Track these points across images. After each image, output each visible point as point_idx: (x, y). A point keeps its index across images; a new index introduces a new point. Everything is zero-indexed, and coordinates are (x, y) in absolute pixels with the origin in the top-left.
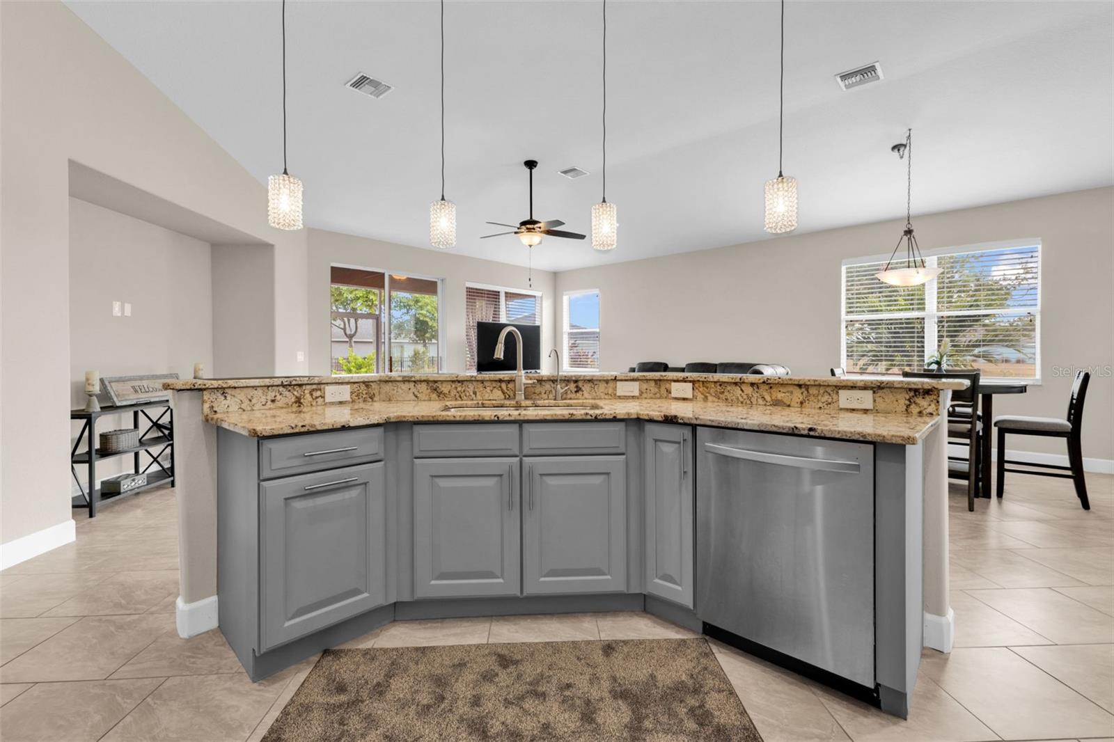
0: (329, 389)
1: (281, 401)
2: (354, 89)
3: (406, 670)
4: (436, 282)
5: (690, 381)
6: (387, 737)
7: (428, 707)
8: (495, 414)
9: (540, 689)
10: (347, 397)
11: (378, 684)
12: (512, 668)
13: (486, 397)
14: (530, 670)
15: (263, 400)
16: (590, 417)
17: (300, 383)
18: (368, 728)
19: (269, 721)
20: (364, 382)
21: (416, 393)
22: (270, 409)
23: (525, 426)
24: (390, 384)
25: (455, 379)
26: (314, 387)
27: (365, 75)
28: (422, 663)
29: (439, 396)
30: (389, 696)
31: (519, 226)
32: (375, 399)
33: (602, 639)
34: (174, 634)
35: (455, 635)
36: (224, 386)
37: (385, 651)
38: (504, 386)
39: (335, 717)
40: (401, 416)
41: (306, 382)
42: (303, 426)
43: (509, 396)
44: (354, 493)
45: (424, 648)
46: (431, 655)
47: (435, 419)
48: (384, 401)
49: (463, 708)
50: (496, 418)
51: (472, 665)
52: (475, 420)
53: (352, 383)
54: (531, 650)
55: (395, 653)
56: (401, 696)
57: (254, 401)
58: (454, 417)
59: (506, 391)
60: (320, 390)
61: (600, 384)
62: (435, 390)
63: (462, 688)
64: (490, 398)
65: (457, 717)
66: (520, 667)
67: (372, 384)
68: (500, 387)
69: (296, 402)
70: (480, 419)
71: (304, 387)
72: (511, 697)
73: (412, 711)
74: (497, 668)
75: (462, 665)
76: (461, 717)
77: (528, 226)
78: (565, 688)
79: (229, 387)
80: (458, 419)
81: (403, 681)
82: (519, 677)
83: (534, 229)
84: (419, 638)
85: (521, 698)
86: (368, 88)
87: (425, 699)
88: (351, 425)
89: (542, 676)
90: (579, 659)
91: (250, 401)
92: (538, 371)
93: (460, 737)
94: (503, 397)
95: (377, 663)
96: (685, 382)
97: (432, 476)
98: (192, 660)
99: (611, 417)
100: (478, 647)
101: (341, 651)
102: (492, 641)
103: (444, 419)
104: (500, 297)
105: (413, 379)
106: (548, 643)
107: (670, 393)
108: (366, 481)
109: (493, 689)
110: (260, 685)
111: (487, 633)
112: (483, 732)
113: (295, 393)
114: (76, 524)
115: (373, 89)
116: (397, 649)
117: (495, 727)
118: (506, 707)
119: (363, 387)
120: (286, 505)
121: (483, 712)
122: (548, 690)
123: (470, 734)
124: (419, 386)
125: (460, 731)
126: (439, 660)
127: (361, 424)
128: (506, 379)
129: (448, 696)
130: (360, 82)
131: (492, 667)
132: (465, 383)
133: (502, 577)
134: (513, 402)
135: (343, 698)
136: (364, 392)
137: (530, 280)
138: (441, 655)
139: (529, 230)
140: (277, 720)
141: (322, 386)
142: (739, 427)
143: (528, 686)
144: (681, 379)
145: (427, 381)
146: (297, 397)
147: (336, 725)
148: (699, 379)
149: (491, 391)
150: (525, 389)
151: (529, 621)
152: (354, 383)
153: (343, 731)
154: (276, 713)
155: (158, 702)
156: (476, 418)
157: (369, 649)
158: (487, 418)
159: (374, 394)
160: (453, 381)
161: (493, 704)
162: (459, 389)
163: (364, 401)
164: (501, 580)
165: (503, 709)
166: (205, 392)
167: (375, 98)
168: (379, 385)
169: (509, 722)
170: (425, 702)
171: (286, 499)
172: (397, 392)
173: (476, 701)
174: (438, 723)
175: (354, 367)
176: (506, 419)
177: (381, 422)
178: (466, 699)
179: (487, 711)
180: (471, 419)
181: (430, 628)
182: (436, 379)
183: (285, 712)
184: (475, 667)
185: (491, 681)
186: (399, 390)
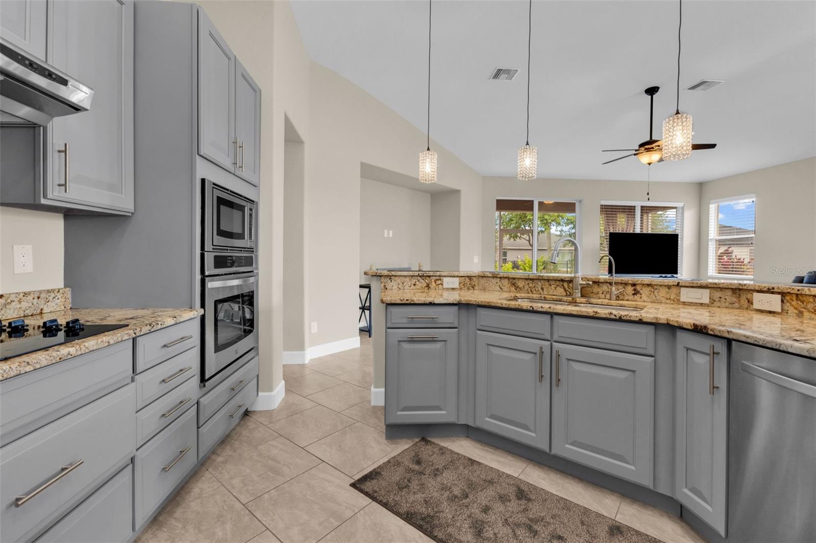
0: (445, 280)
1: (419, 285)
2: (495, 80)
3: (457, 468)
4: (575, 204)
5: (779, 293)
6: (425, 501)
7: (456, 497)
8: (531, 305)
9: (535, 527)
10: (457, 286)
11: (437, 469)
12: (523, 502)
13: (551, 293)
14: (536, 510)
15: (409, 284)
16: (614, 317)
17: (428, 275)
18: (419, 490)
19: (381, 462)
20: (468, 277)
21: (501, 286)
22: (413, 289)
23: (555, 317)
24: (485, 278)
25: (527, 277)
26: (437, 278)
27: (499, 68)
28: (467, 469)
29: (516, 289)
30: (439, 479)
31: (637, 148)
32: (475, 288)
33: (616, 520)
34: (369, 402)
35: (498, 461)
36: (390, 275)
37: (452, 452)
38: (566, 285)
39: (408, 476)
40: (469, 300)
41: (432, 275)
42: (407, 300)
43: (570, 294)
44: (438, 346)
45: (474, 461)
46: (476, 467)
47: (489, 304)
48: (481, 290)
49: (476, 511)
50: (531, 309)
51: (497, 486)
52: (516, 308)
53: (460, 276)
54: (546, 497)
55: (456, 456)
56: (445, 483)
57: (405, 284)
58: (502, 304)
59: (567, 289)
60: (441, 280)
61: (661, 288)
62: (514, 284)
63: (484, 497)
64: (554, 294)
65: (468, 513)
66: (530, 505)
67: (473, 278)
68: (563, 285)
69: (427, 287)
70: (520, 307)
71: (431, 278)
72: (511, 520)
73: (447, 494)
74: (513, 497)
75: (491, 482)
76: (471, 514)
77: (647, 147)
78: (556, 538)
79: (393, 276)
80: (504, 306)
81: (451, 474)
82: (525, 510)
83: (653, 148)
84: (476, 454)
85: (518, 525)
86: (503, 76)
87: (457, 491)
88: (436, 302)
89: (543, 519)
90: (583, 523)
91: (403, 284)
92: (675, 275)
93: (464, 525)
94: (565, 294)
95: (444, 457)
96: (773, 293)
97: (488, 345)
98: (370, 417)
99: (637, 319)
100: (508, 476)
101: (430, 441)
102: (521, 477)
103: (495, 305)
104: (636, 211)
105: (499, 276)
106: (562, 498)
107: (752, 304)
108: (446, 339)
109: (502, 509)
110: (388, 442)
111: (521, 470)
112: (479, 531)
113: (427, 281)
114: (361, 339)
115: (507, 75)
116: (458, 454)
117: (489, 533)
118: (503, 525)
119: (467, 279)
120: (399, 345)
121: (486, 519)
122: (542, 531)
123: (470, 528)
124: (503, 281)
125: (465, 522)
126: (478, 472)
127: (442, 302)
128: (567, 279)
129: (471, 496)
130: (498, 74)
131: (510, 494)
132: (535, 281)
133: (535, 432)
134: (570, 299)
135: (416, 467)
136: (468, 283)
137: (648, 194)
138: (481, 470)
139: (648, 150)
140: (384, 463)
141: (442, 278)
142: (781, 349)
143: (527, 520)
144: (765, 289)
145: (508, 278)
146: (427, 284)
147: (406, 481)
148: (789, 290)
149: (555, 288)
150: (582, 289)
151: (559, 476)
152: (462, 277)
153: (407, 485)
154: (385, 460)
155: (350, 431)
156: (517, 307)
157: (444, 447)
158: (525, 308)
159: (475, 285)
160: (526, 279)
161: (496, 518)
162: (531, 285)
163: (468, 289)
164: (533, 435)
165: (501, 525)
166: (382, 278)
167: (509, 81)
168: (478, 279)
169: (499, 536)
170: (456, 493)
171: (399, 341)
172: (489, 284)
173: (486, 510)
174: (456, 510)
175: (528, 267)
176: (539, 310)
177: (455, 302)
178: (480, 505)
179: (489, 520)
180: (513, 307)
181: (487, 451)
182: (514, 277)
183: (389, 462)
184: (498, 488)
185: (503, 503)
186: (490, 283)
